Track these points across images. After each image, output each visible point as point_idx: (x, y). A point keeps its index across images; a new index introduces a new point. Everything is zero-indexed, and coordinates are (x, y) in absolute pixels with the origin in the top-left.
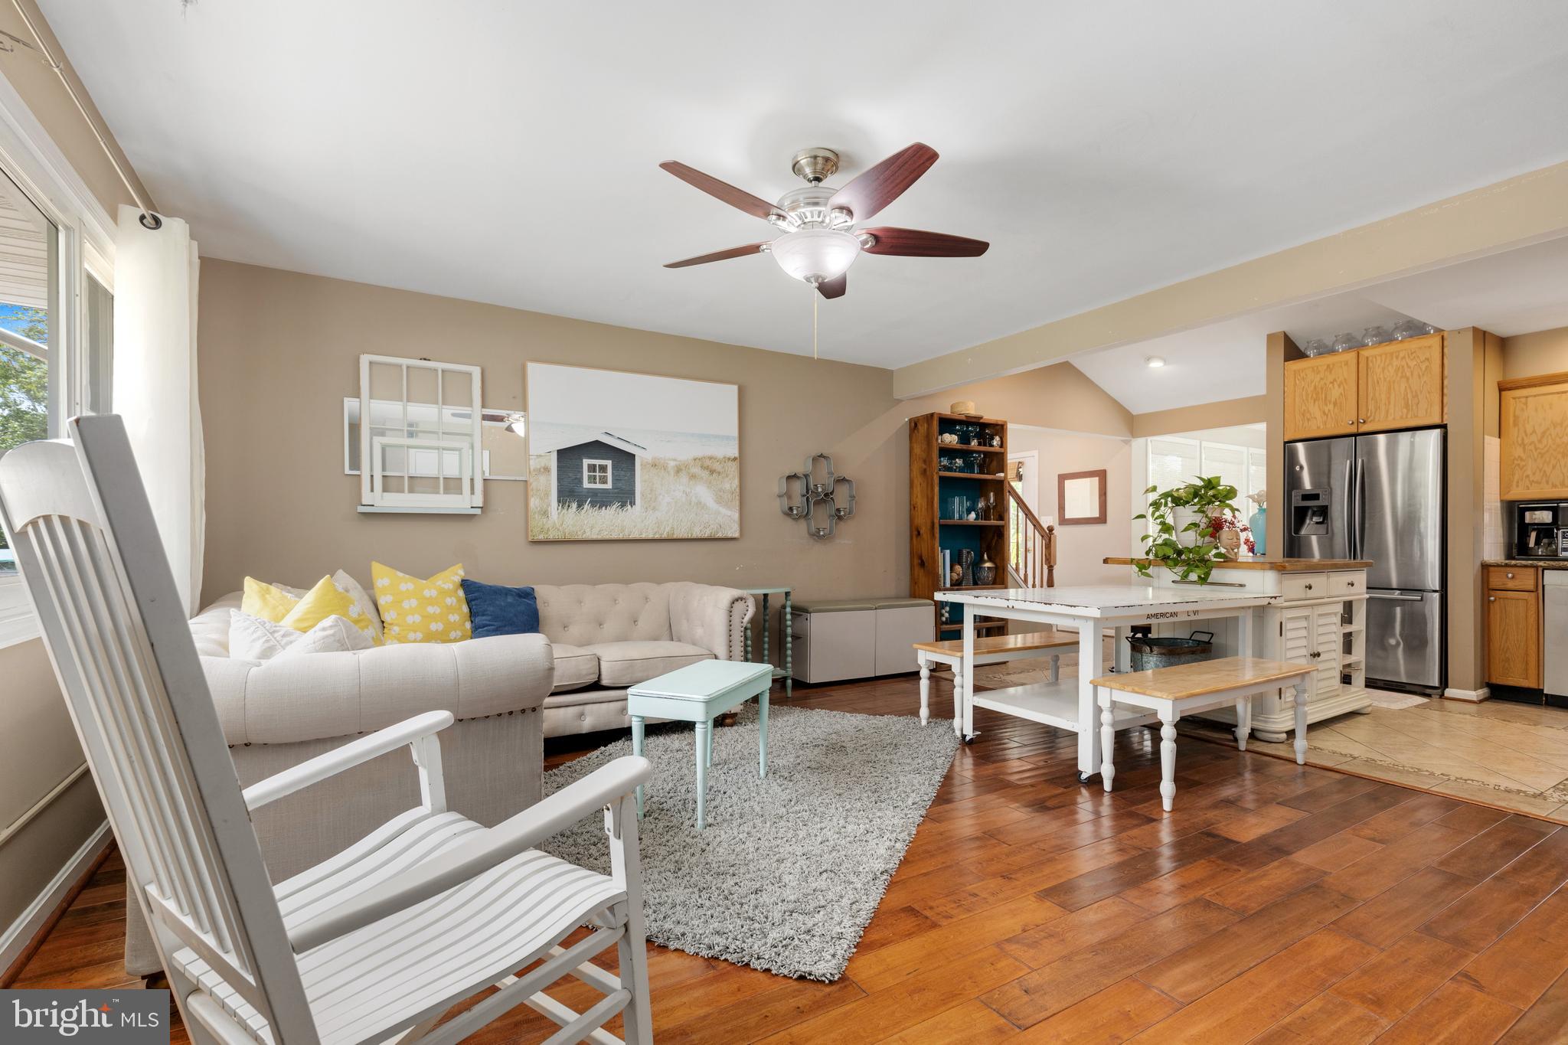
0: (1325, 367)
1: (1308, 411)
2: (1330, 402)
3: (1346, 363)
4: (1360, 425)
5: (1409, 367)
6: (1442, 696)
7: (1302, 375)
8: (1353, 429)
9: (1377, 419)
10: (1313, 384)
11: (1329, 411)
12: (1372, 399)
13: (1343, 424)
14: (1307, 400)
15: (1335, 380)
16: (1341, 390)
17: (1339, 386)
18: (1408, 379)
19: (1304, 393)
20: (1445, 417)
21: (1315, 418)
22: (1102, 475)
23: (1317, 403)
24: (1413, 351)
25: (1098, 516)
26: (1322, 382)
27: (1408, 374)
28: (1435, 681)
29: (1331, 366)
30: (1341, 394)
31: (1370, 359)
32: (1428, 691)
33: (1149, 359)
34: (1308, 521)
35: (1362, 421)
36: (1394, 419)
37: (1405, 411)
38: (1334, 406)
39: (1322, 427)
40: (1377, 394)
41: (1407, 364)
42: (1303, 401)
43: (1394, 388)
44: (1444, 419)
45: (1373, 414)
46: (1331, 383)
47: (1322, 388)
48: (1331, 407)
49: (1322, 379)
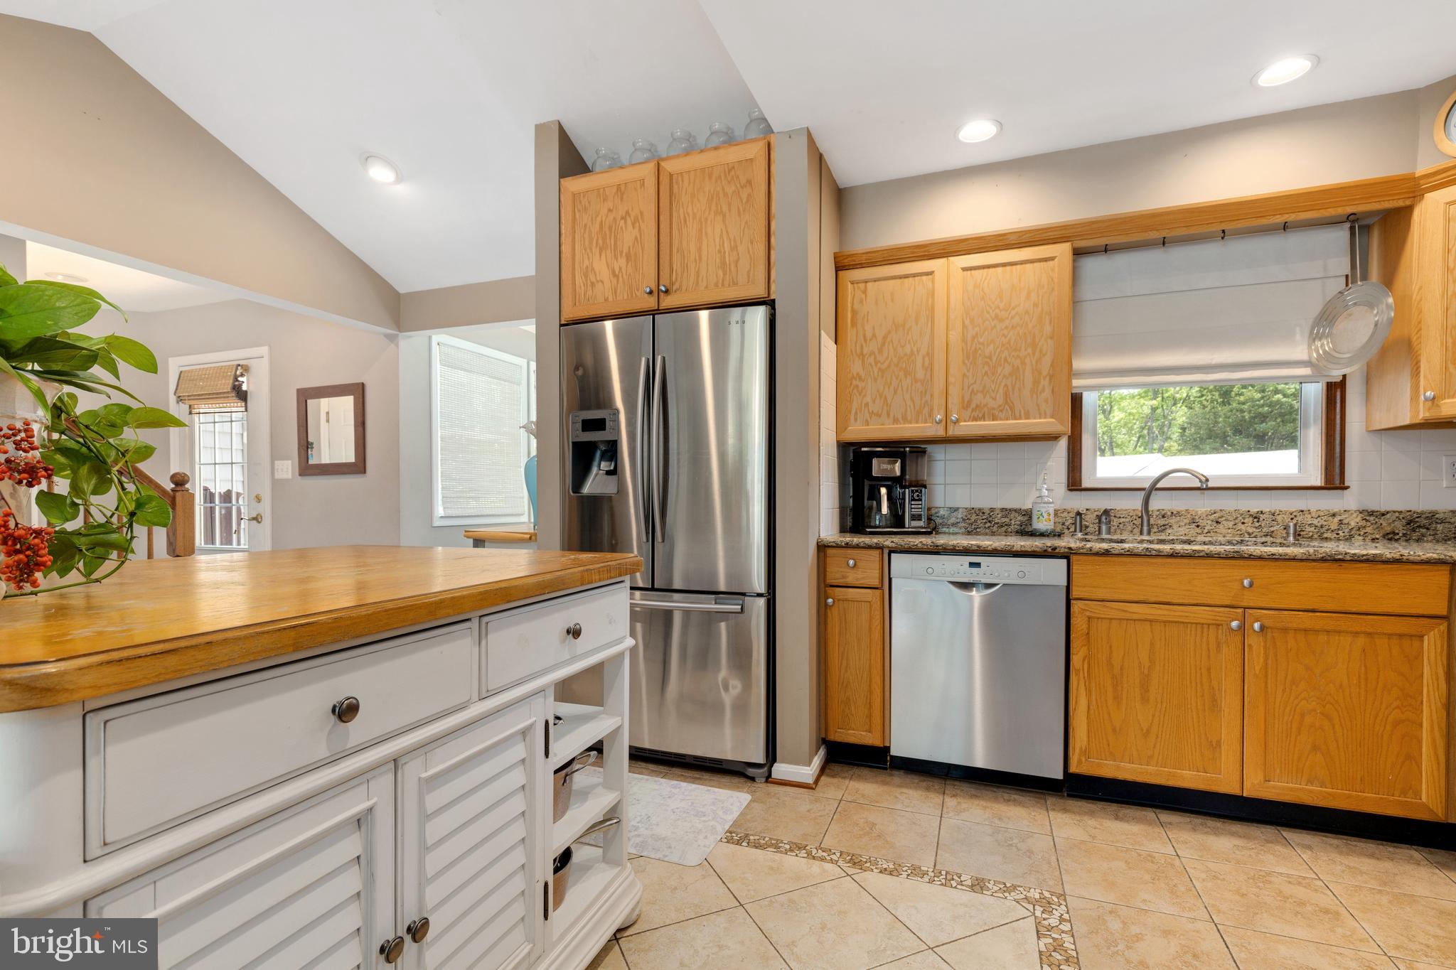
0: (614, 190)
1: (593, 269)
2: (622, 252)
3: (642, 182)
4: (662, 294)
5: (726, 195)
6: (768, 778)
7: (583, 203)
8: (651, 303)
9: (684, 288)
10: (599, 219)
11: (620, 268)
12: (678, 252)
13: (638, 294)
14: (591, 249)
15: (627, 213)
16: (636, 232)
17: (633, 225)
18: (724, 216)
19: (586, 236)
20: (773, 287)
21: (602, 282)
22: (358, 391)
23: (603, 255)
24: (730, 166)
25: (354, 461)
26: (611, 216)
27: (725, 208)
28: (759, 757)
29: (623, 188)
30: (636, 238)
31: (674, 177)
32: (751, 772)
33: (367, 158)
34: (594, 470)
35: (663, 289)
36: (706, 287)
37: (720, 273)
38: (627, 263)
39: (611, 299)
40: (685, 243)
41: (723, 189)
42: (585, 250)
43: (706, 234)
44: (772, 292)
45: (679, 279)
46: (622, 218)
47: (610, 228)
48: (622, 262)
49: (610, 210)
